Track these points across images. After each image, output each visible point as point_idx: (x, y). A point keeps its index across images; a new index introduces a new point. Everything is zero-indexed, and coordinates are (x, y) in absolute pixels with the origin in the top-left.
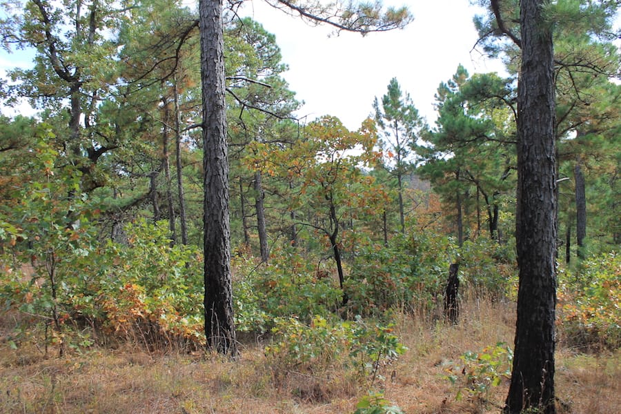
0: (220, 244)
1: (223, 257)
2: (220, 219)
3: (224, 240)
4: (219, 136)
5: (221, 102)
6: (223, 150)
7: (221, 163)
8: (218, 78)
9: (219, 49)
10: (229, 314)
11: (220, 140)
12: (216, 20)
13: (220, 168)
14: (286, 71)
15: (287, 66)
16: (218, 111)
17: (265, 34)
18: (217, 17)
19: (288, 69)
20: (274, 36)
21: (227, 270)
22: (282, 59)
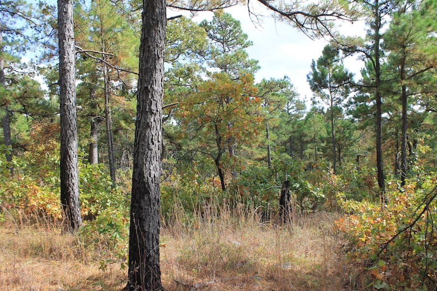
0: (67, 159)
1: (69, 168)
2: (66, 143)
3: (70, 157)
4: (66, 90)
5: (68, 68)
6: (69, 98)
7: (67, 107)
8: (66, 52)
9: (67, 33)
10: (73, 205)
11: (67, 92)
12: (65, 14)
13: (67, 110)
14: (251, 46)
15: (252, 42)
16: (65, 73)
17: (232, 20)
18: (66, 12)
19: (252, 45)
20: (239, 22)
21: (72, 176)
22: (248, 37)
